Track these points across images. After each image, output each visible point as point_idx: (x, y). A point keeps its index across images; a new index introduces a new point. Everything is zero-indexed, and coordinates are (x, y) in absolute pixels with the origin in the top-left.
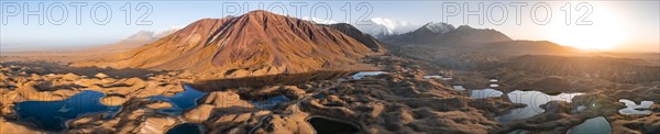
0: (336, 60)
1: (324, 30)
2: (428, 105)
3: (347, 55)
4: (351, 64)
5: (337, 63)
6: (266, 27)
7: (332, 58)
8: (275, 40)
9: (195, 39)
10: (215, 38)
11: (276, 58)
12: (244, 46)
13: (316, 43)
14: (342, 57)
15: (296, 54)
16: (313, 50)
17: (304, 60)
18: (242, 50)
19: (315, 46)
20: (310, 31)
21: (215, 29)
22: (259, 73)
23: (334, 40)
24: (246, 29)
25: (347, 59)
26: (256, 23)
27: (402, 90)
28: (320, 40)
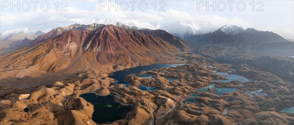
0: (161, 57)
1: (150, 37)
2: (198, 75)
3: (166, 54)
4: (169, 59)
5: (162, 59)
6: (119, 38)
7: (159, 56)
8: (127, 47)
9: (73, 46)
10: (88, 45)
11: (132, 58)
12: (111, 51)
13: (147, 47)
14: (163, 55)
15: (140, 55)
16: (147, 51)
17: (146, 59)
18: (112, 54)
19: (147, 49)
20: (142, 39)
21: (84, 39)
22: (128, 67)
23: (157, 44)
24: (108, 40)
25: (167, 57)
26: (112, 35)
27: (192, 70)
28: (149, 45)
